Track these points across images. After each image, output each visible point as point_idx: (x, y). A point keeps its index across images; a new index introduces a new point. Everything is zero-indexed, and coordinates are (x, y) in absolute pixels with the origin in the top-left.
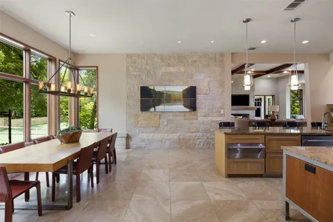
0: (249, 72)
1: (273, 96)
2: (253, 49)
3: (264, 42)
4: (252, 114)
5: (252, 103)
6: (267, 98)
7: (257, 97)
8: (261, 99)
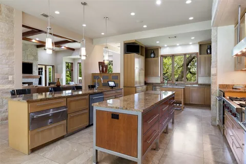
0: (34, 41)
1: (53, 66)
2: (46, 16)
3: (57, 12)
4: (35, 82)
5: (35, 72)
6: (48, 67)
7: (39, 66)
8: (42, 68)
